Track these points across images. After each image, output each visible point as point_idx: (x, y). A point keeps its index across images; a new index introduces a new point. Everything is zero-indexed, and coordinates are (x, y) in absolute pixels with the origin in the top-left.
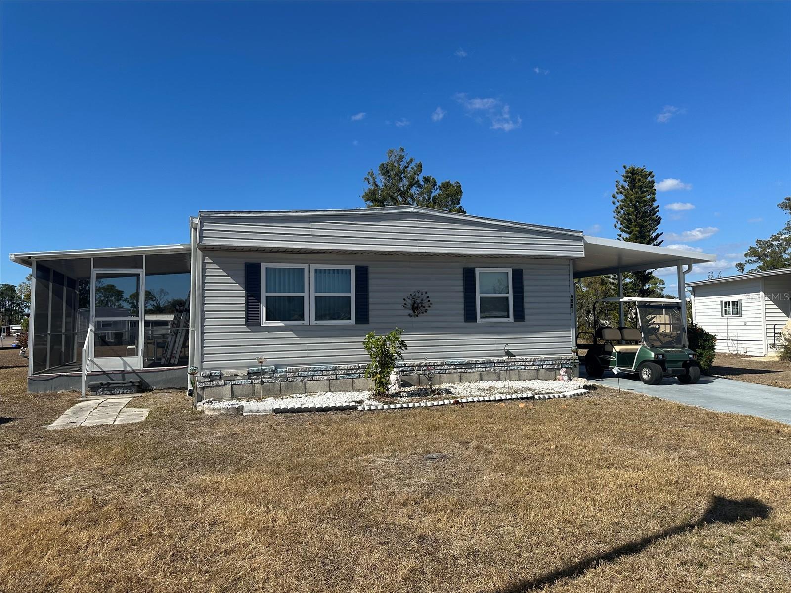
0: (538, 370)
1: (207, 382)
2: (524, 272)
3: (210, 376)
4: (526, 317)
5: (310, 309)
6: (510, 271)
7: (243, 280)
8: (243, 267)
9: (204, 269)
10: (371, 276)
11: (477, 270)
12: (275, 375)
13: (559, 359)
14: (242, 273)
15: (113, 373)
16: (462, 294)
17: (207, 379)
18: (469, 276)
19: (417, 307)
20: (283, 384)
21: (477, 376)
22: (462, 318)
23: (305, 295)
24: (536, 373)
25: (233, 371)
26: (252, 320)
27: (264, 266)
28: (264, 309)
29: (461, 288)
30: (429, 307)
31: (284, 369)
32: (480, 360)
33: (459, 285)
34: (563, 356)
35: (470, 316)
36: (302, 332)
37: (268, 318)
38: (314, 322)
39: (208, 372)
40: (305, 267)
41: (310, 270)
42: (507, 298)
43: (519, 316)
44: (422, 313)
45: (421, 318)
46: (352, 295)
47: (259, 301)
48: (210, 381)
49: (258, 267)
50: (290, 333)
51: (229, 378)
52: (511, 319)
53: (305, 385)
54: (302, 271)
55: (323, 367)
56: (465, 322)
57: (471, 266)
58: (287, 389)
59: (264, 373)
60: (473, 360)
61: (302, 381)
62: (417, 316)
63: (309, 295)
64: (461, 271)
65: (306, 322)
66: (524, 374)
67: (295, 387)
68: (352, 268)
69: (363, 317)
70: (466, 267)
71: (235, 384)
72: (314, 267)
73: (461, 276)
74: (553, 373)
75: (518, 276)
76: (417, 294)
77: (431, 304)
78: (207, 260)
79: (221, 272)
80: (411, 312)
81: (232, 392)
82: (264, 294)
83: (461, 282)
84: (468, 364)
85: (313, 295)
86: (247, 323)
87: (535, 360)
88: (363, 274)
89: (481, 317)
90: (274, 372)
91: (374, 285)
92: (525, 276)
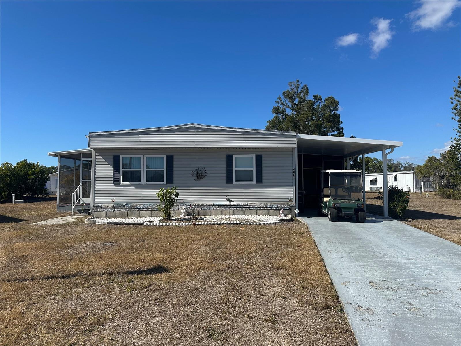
0: (268, 210)
1: (95, 209)
2: (263, 156)
3: (96, 207)
4: (264, 181)
5: (143, 177)
6: (254, 156)
7: (112, 163)
8: (112, 157)
9: (95, 158)
10: (175, 160)
11: (234, 156)
12: (125, 207)
13: (282, 204)
14: (112, 160)
16: (225, 169)
17: (95, 208)
18: (229, 159)
20: (129, 212)
21: (231, 212)
22: (225, 181)
23: (141, 170)
24: (267, 212)
25: (106, 205)
26: (116, 182)
27: (121, 156)
28: (122, 177)
29: (225, 166)
30: (206, 175)
31: (130, 205)
33: (224, 164)
34: (285, 203)
35: (229, 180)
36: (139, 188)
37: (123, 181)
38: (145, 183)
39: (96, 205)
40: (141, 156)
41: (143, 158)
42: (252, 171)
44: (202, 179)
45: (202, 181)
46: (165, 170)
47: (119, 173)
48: (97, 209)
49: (119, 157)
50: (133, 188)
51: (105, 208)
52: (254, 182)
53: (139, 213)
54: (139, 158)
55: (148, 204)
56: (227, 183)
57: (231, 153)
58: (131, 214)
59: (120, 206)
61: (138, 211)
62: (199, 180)
63: (143, 170)
64: (225, 156)
65: (141, 183)
66: (260, 212)
67: (135, 213)
68: (165, 157)
69: (170, 181)
70: (228, 154)
71: (107, 211)
72: (145, 156)
73: (225, 159)
74: (278, 212)
75: (259, 159)
76: (199, 169)
77: (207, 174)
78: (97, 154)
79: (103, 160)
80: (196, 178)
81: (106, 214)
82: (122, 170)
83: (225, 163)
84: (226, 205)
85: (145, 170)
86: (114, 183)
87: (267, 205)
88: (170, 160)
89: (236, 181)
90: (125, 206)
91: (176, 164)
92: (263, 159)
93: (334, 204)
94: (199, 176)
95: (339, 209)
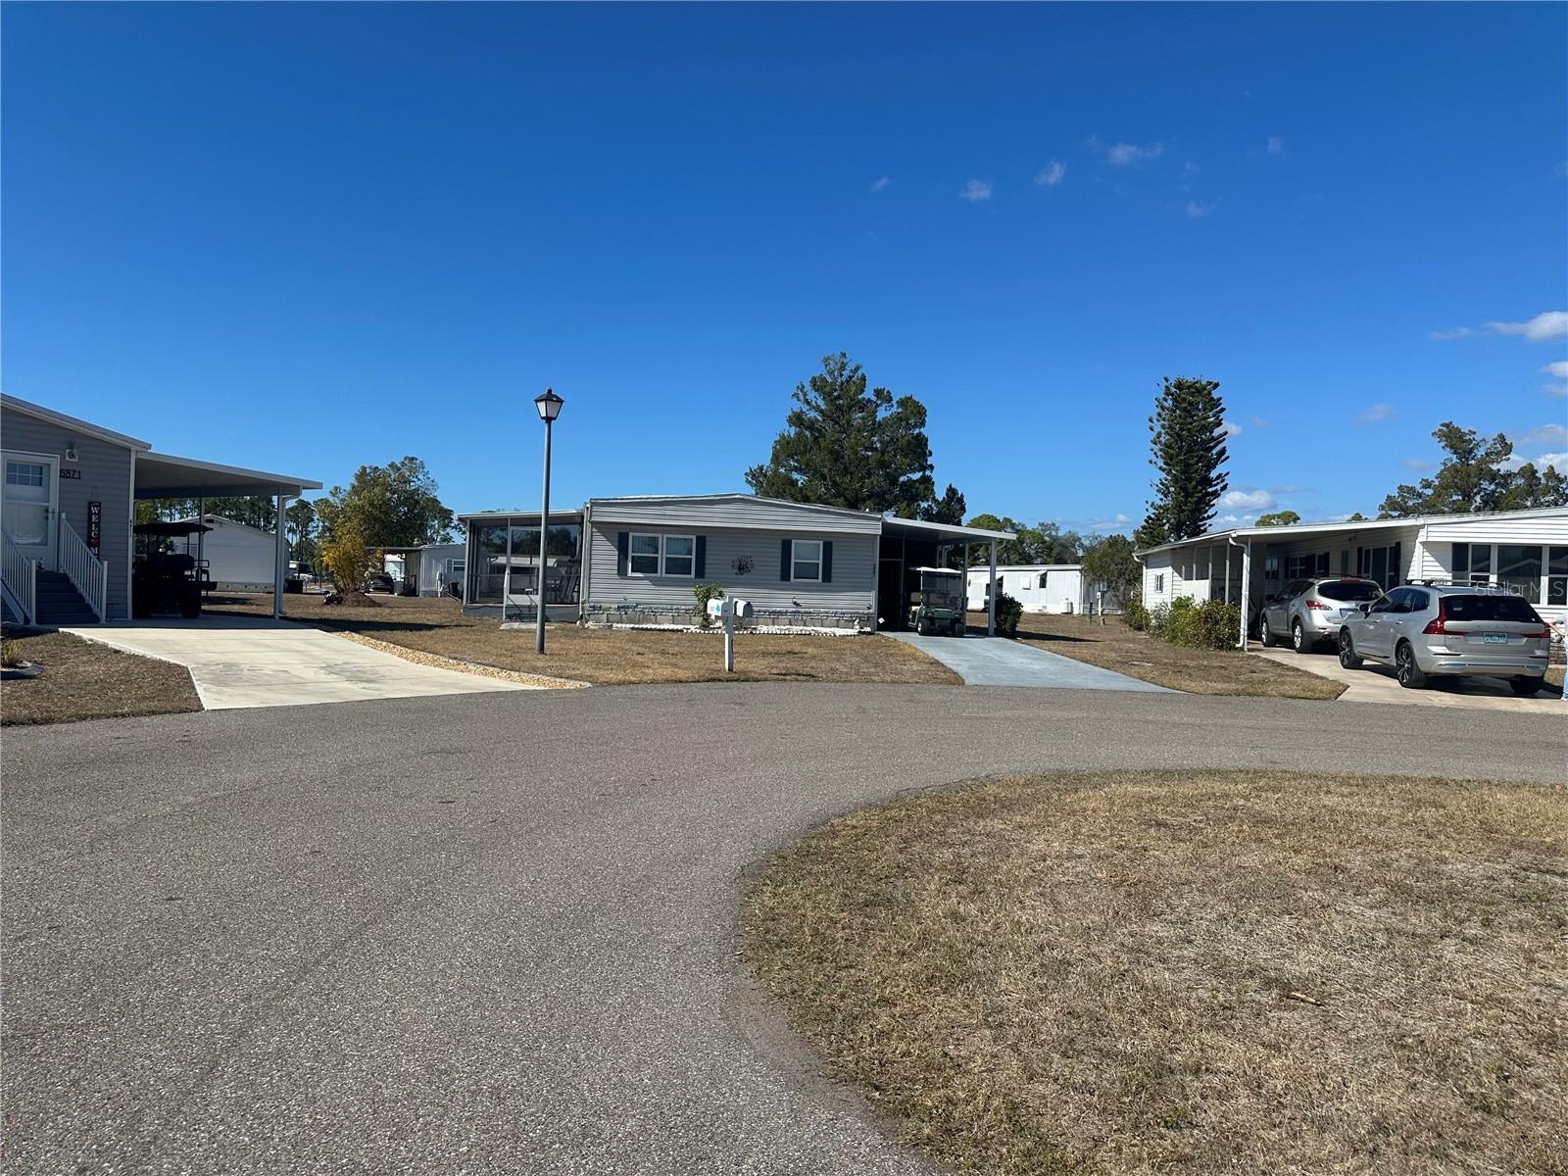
0: (838, 620)
2: (834, 545)
3: (593, 607)
4: (833, 579)
5: (662, 566)
6: (821, 543)
7: (616, 543)
8: (617, 536)
9: (592, 536)
10: (708, 544)
11: (793, 542)
12: (636, 609)
13: (857, 613)
14: (617, 540)
15: (523, 606)
16: (779, 560)
17: (592, 609)
18: (786, 546)
19: (742, 568)
21: (787, 621)
22: (779, 578)
23: (659, 555)
24: (837, 622)
25: (608, 605)
26: (622, 572)
27: (631, 535)
28: (630, 565)
29: (780, 555)
30: (752, 568)
31: (642, 606)
32: (790, 610)
33: (778, 552)
34: (861, 611)
35: (785, 576)
36: (656, 582)
37: (633, 571)
38: (664, 575)
39: (592, 604)
40: (660, 536)
41: (662, 539)
42: (818, 564)
43: (827, 578)
44: (746, 572)
45: (746, 576)
46: (693, 557)
47: (627, 559)
48: (594, 610)
49: (627, 535)
50: (647, 582)
51: (606, 609)
52: (820, 580)
54: (657, 539)
55: (669, 607)
56: (781, 581)
57: (789, 538)
58: (643, 620)
59: (628, 608)
60: (784, 610)
62: (742, 574)
63: (662, 558)
64: (780, 543)
65: (659, 575)
66: (826, 623)
67: (648, 617)
68: (694, 538)
69: (700, 573)
70: (784, 540)
71: (610, 613)
72: (666, 536)
73: (780, 546)
74: (851, 624)
75: (828, 548)
76: (743, 558)
77: (754, 566)
78: (594, 530)
79: (603, 538)
80: (738, 573)
81: (608, 619)
82: (630, 554)
83: (780, 551)
84: (779, 612)
85: (664, 556)
86: (619, 574)
87: (836, 613)
88: (701, 542)
89: (795, 578)
90: (635, 607)
91: (709, 548)
92: (834, 548)
93: (926, 613)
94: (743, 569)
95: (932, 620)
